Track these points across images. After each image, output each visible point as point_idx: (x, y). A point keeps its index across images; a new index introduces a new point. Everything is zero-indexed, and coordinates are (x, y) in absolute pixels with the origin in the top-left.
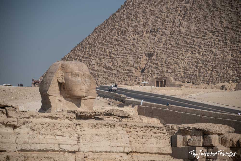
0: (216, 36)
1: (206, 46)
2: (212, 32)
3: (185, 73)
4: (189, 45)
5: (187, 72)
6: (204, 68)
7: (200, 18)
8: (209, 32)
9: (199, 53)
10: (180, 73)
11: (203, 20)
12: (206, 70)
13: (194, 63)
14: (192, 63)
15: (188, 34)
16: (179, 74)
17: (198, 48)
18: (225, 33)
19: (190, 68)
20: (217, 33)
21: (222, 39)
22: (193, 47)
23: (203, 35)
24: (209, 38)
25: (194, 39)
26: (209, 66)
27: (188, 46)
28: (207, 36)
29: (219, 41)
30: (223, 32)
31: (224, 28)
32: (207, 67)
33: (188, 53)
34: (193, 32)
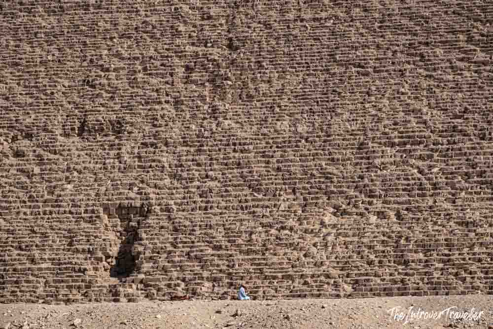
0: (421, 158)
1: (397, 189)
2: (393, 145)
3: (357, 282)
4: (308, 186)
5: (368, 280)
6: (442, 269)
7: (297, 96)
8: (380, 143)
9: (381, 215)
10: (332, 281)
11: (318, 102)
12: (456, 275)
13: (379, 247)
14: (370, 247)
15: (277, 147)
16: (328, 283)
17: (363, 196)
18: (460, 149)
19: (370, 263)
20: (420, 150)
21: (459, 168)
22: (332, 192)
23: (355, 151)
24: (391, 164)
25: (320, 165)
26: (462, 262)
27: (304, 188)
28: (376, 155)
29: (450, 176)
30: (442, 144)
31: (442, 131)
32: (454, 265)
33: (321, 210)
34: (300, 141)
